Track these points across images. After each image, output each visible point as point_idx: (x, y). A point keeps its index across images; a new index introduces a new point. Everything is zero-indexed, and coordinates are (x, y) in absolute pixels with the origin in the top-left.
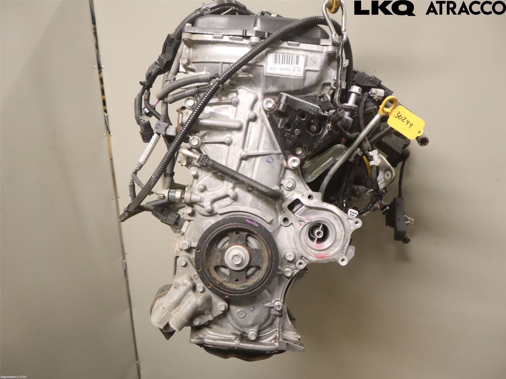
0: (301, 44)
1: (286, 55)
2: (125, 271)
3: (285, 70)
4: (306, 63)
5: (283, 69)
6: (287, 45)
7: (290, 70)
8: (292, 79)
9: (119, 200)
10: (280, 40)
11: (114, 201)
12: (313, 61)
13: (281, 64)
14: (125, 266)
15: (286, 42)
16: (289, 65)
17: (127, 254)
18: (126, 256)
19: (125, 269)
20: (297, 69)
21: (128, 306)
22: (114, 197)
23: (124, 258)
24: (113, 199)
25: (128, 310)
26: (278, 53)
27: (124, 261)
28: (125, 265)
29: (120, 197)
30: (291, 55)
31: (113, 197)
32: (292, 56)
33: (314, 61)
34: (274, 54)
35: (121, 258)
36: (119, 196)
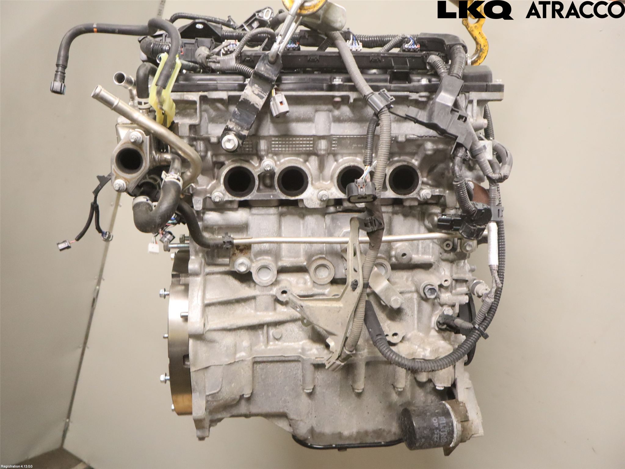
2: (94, 301)
9: (119, 208)
11: (112, 208)
14: (95, 294)
17: (104, 280)
18: (102, 282)
19: (95, 297)
21: (81, 346)
22: (114, 203)
23: (99, 283)
24: (112, 205)
25: (80, 351)
27: (98, 287)
28: (96, 291)
29: (121, 206)
31: (112, 203)
35: (96, 281)
36: (121, 203)
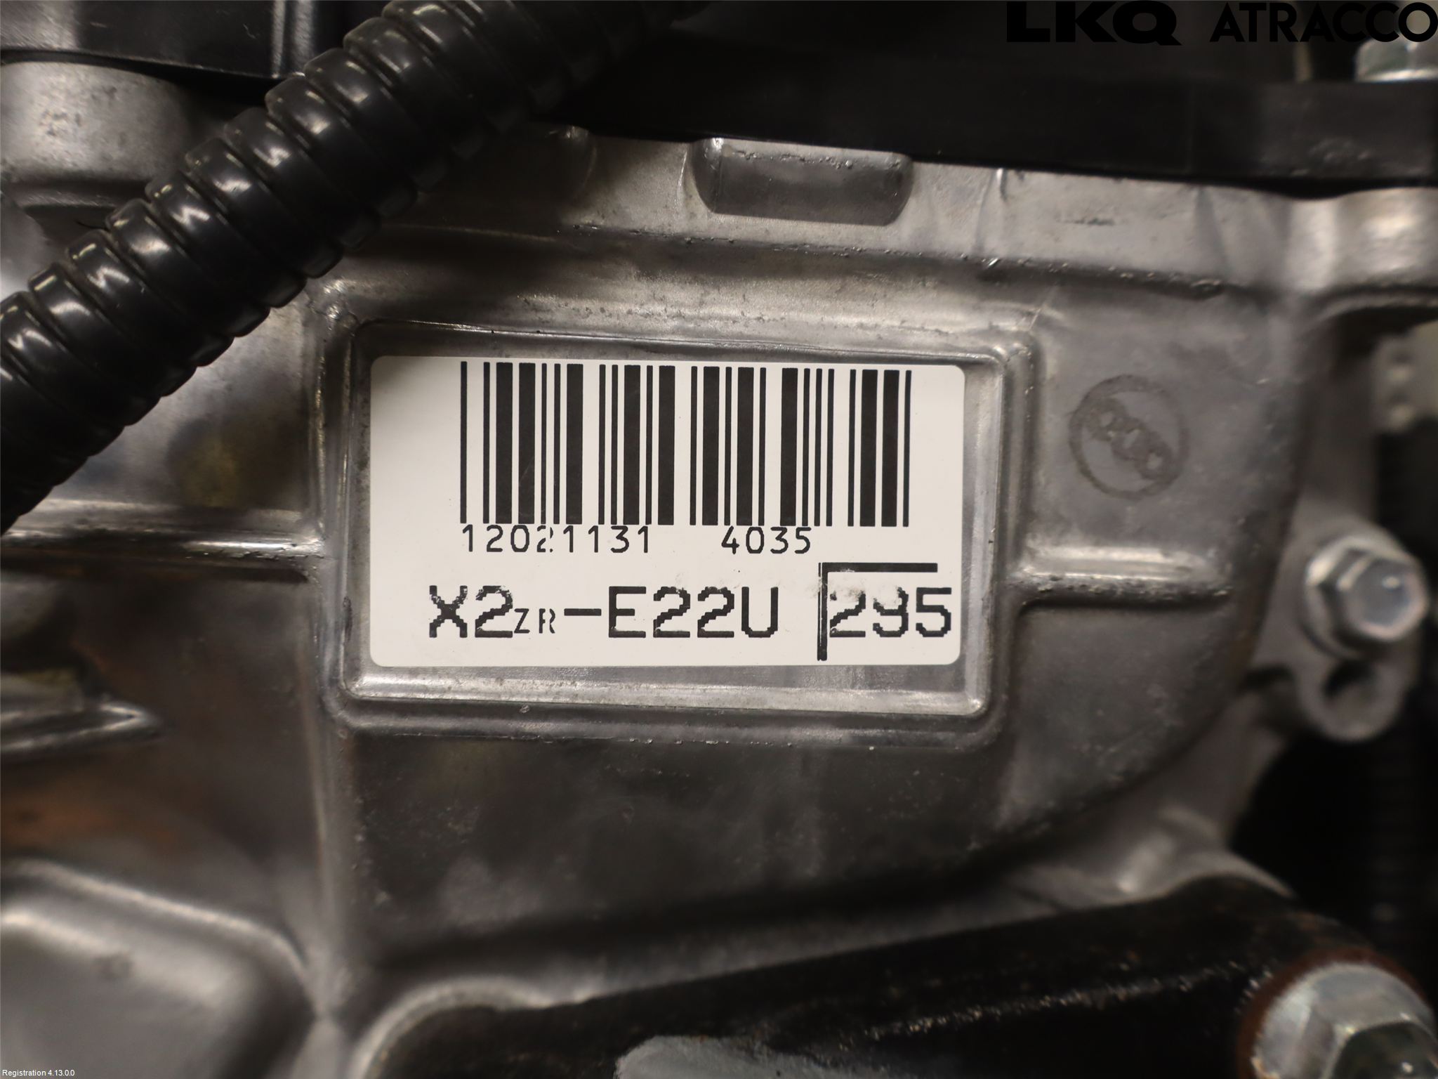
0: (928, 172)
1: (683, 369)
3: (688, 622)
4: (1028, 484)
5: (646, 610)
6: (701, 208)
7: (760, 620)
8: (807, 754)
10: (564, 117)
12: (1131, 438)
13: (608, 534)
15: (683, 151)
16: (740, 533)
20: (883, 588)
26: (553, 346)
30: (775, 371)
32: (789, 378)
33: (1152, 445)
34: (475, 364)
